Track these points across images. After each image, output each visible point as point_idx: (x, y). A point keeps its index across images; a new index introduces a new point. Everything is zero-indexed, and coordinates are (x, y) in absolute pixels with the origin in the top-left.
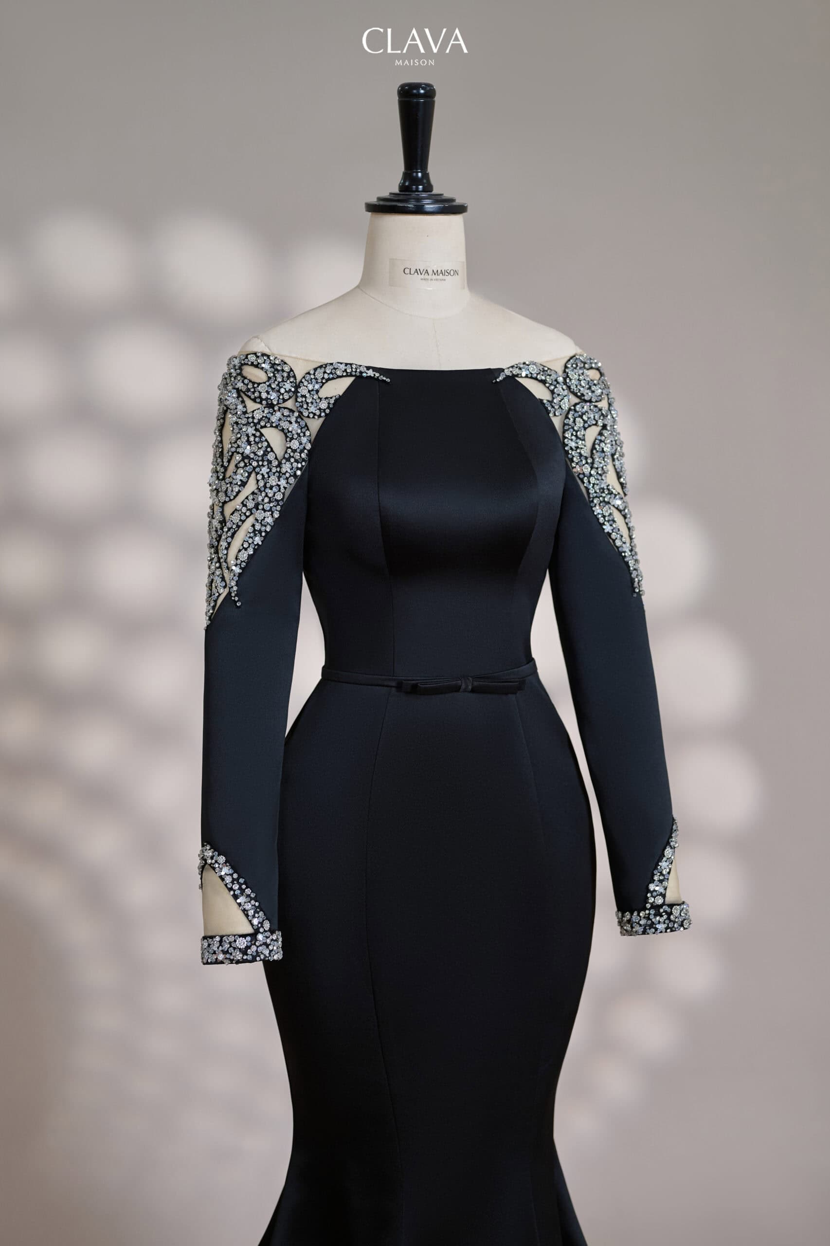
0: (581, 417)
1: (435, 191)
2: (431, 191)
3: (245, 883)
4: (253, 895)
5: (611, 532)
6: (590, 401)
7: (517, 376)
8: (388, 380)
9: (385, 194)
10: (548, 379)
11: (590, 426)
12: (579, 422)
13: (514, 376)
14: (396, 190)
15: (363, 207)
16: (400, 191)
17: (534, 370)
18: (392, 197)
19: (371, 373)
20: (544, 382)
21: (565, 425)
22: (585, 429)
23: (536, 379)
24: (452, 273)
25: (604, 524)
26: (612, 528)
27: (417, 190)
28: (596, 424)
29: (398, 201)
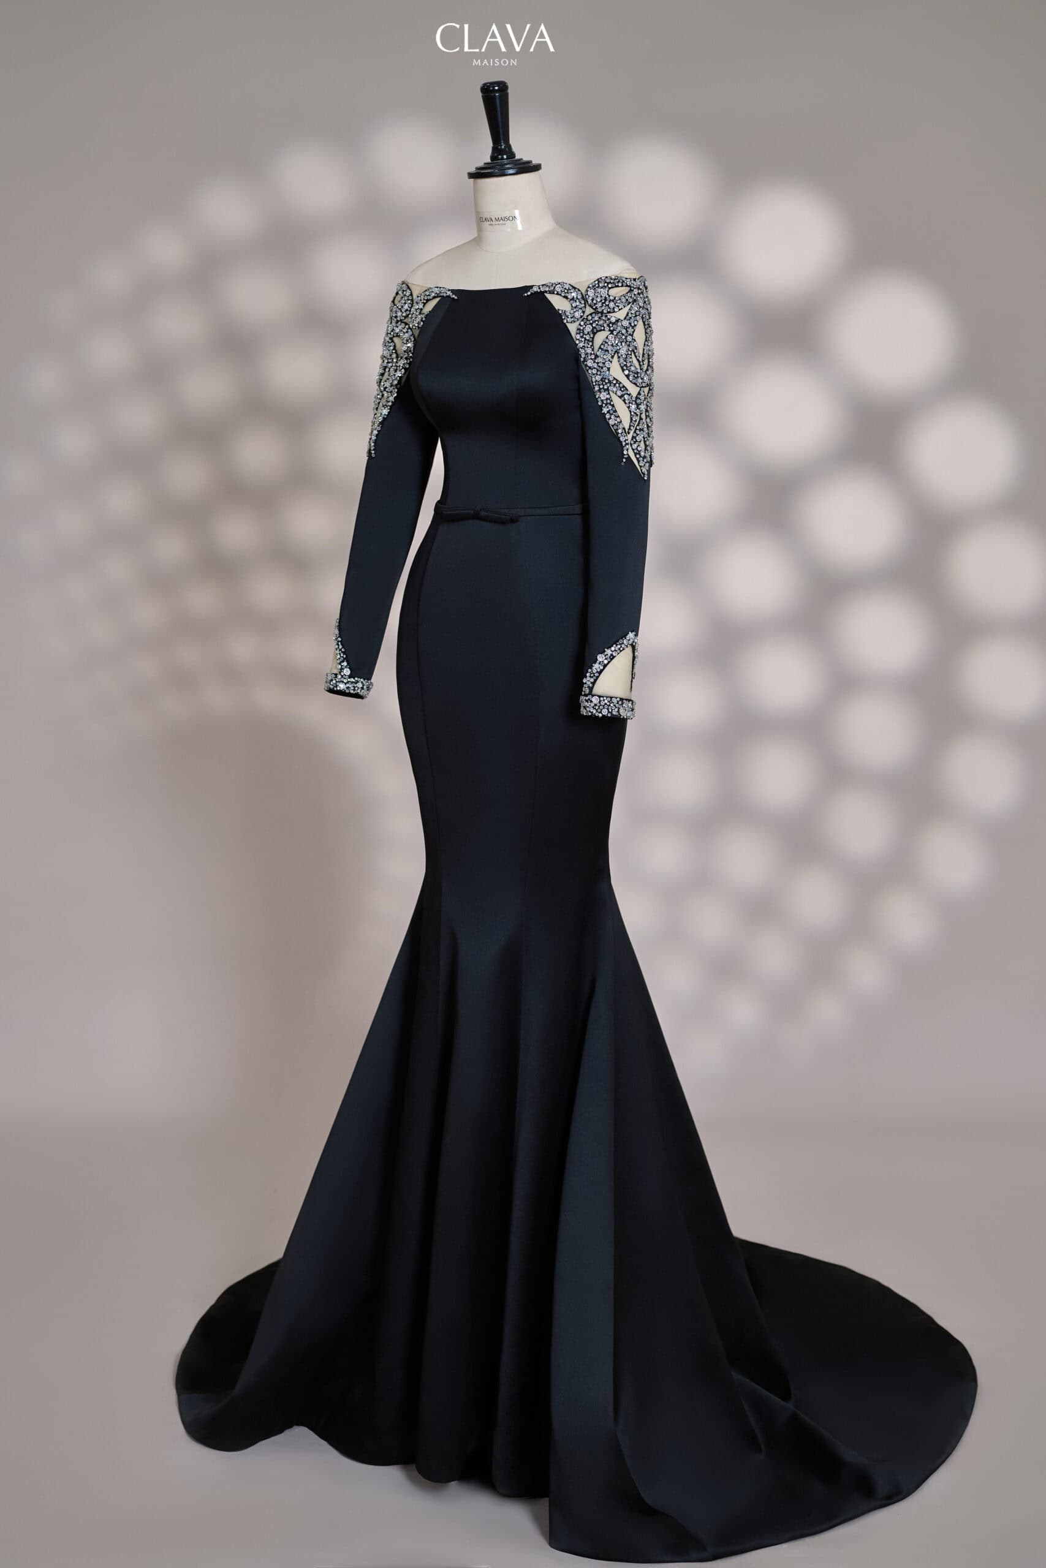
0: (591, 324)
1: (517, 157)
2: (515, 157)
3: (341, 641)
4: (343, 650)
5: (606, 412)
6: (602, 313)
7: (546, 292)
8: (456, 298)
9: (481, 164)
10: (569, 297)
11: (598, 331)
12: (588, 329)
13: (542, 293)
14: (488, 160)
15: (467, 175)
16: (491, 160)
17: (558, 289)
18: (486, 166)
19: (449, 293)
20: (566, 297)
21: (578, 329)
22: (594, 334)
23: (560, 295)
24: (511, 218)
25: (601, 406)
26: (608, 409)
27: (503, 159)
28: (604, 330)
29: (489, 168)
